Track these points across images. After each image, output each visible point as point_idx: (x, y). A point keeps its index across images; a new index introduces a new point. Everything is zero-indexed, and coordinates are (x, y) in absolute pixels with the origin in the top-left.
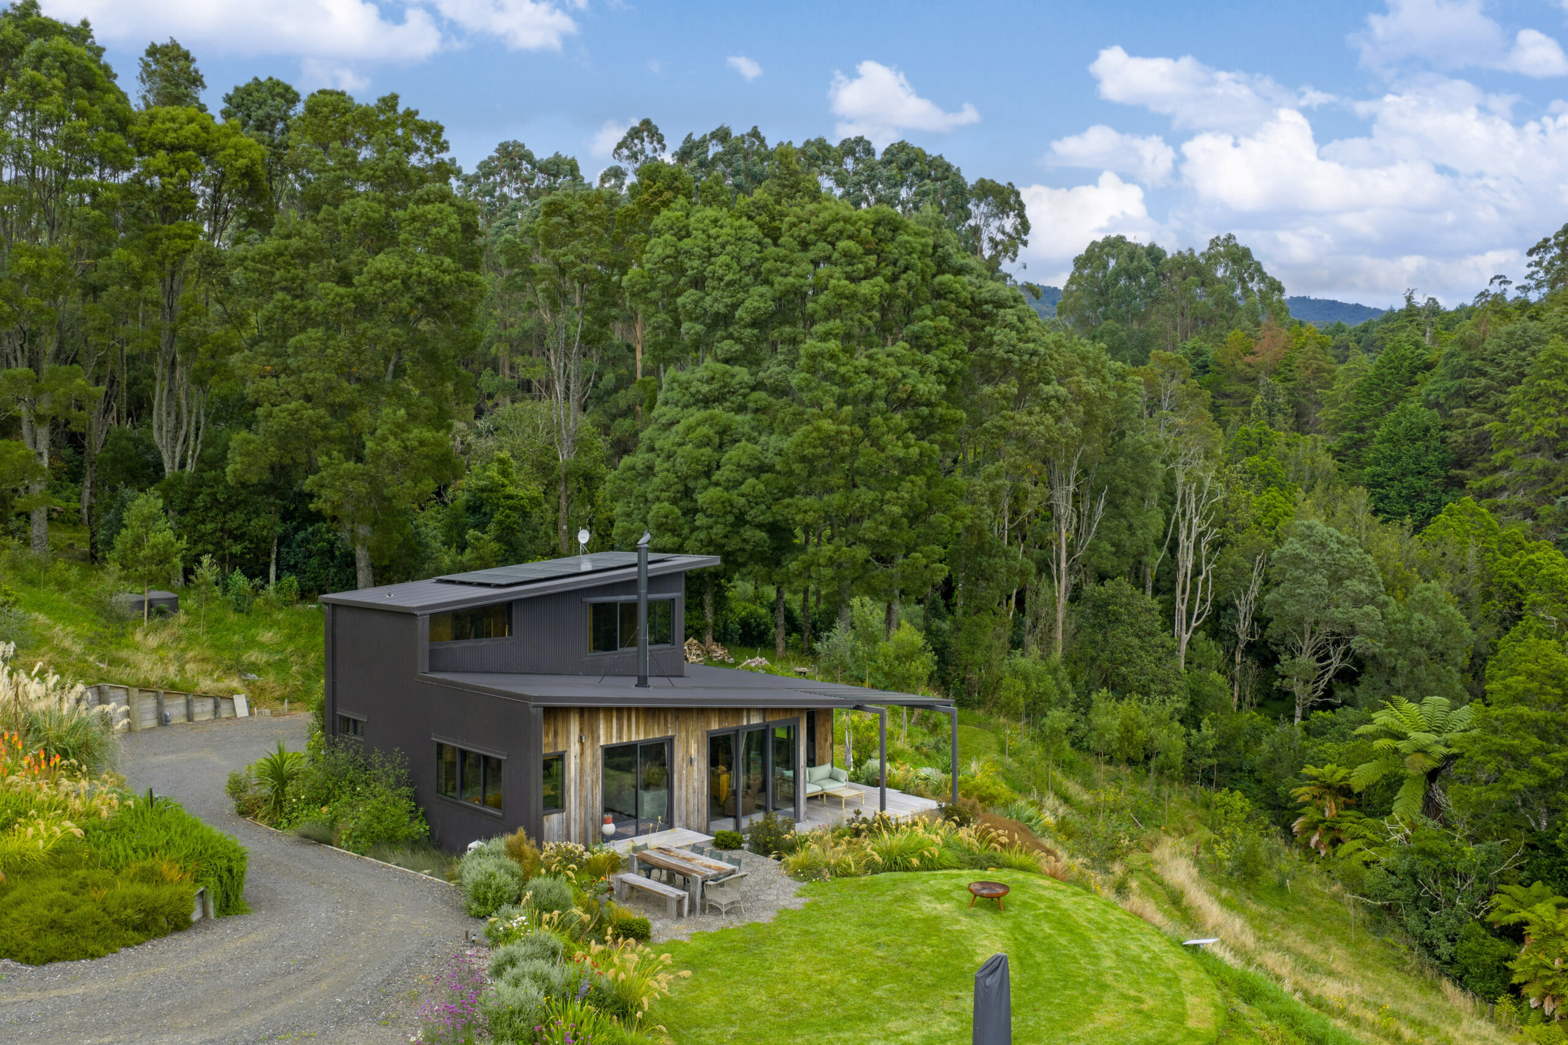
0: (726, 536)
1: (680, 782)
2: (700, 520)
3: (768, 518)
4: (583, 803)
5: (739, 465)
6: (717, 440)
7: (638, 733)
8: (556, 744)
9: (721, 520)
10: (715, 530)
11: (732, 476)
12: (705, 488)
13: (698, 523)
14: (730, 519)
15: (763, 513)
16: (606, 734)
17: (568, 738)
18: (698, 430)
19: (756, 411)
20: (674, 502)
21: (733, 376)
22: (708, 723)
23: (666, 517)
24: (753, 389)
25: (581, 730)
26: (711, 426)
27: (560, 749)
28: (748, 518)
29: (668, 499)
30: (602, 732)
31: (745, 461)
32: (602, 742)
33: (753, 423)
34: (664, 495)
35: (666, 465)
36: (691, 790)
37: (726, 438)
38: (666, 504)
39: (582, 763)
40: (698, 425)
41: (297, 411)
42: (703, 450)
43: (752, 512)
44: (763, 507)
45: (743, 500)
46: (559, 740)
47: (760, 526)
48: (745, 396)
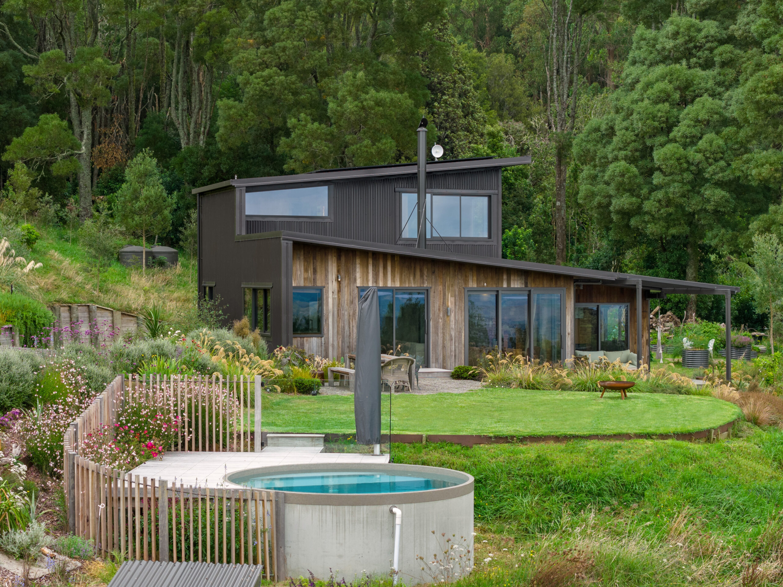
0: (683, 196)
1: (436, 328)
2: (657, 179)
3: (727, 175)
4: (340, 332)
5: (697, 121)
6: (677, 96)
7: (393, 280)
8: (315, 280)
9: (678, 178)
10: (672, 190)
11: (688, 131)
12: (662, 145)
13: (655, 182)
14: (688, 176)
15: (722, 170)
16: (362, 277)
17: (326, 276)
18: (655, 86)
19: (724, 64)
20: (632, 160)
21: (699, 30)
22: (466, 281)
23: (623, 175)
24: (722, 42)
25: (338, 271)
26: (670, 82)
27: (319, 284)
28: (707, 176)
29: (626, 158)
30: (358, 275)
31: (703, 116)
32: (359, 283)
33: (719, 78)
34: (623, 153)
35: (625, 124)
36: (448, 338)
37: (689, 94)
38: (623, 163)
39: (339, 299)
40: (657, 80)
41: (270, 77)
42: (660, 106)
43: (710, 169)
44: (722, 163)
45: (699, 156)
46: (318, 276)
47: (720, 184)
48: (711, 50)
